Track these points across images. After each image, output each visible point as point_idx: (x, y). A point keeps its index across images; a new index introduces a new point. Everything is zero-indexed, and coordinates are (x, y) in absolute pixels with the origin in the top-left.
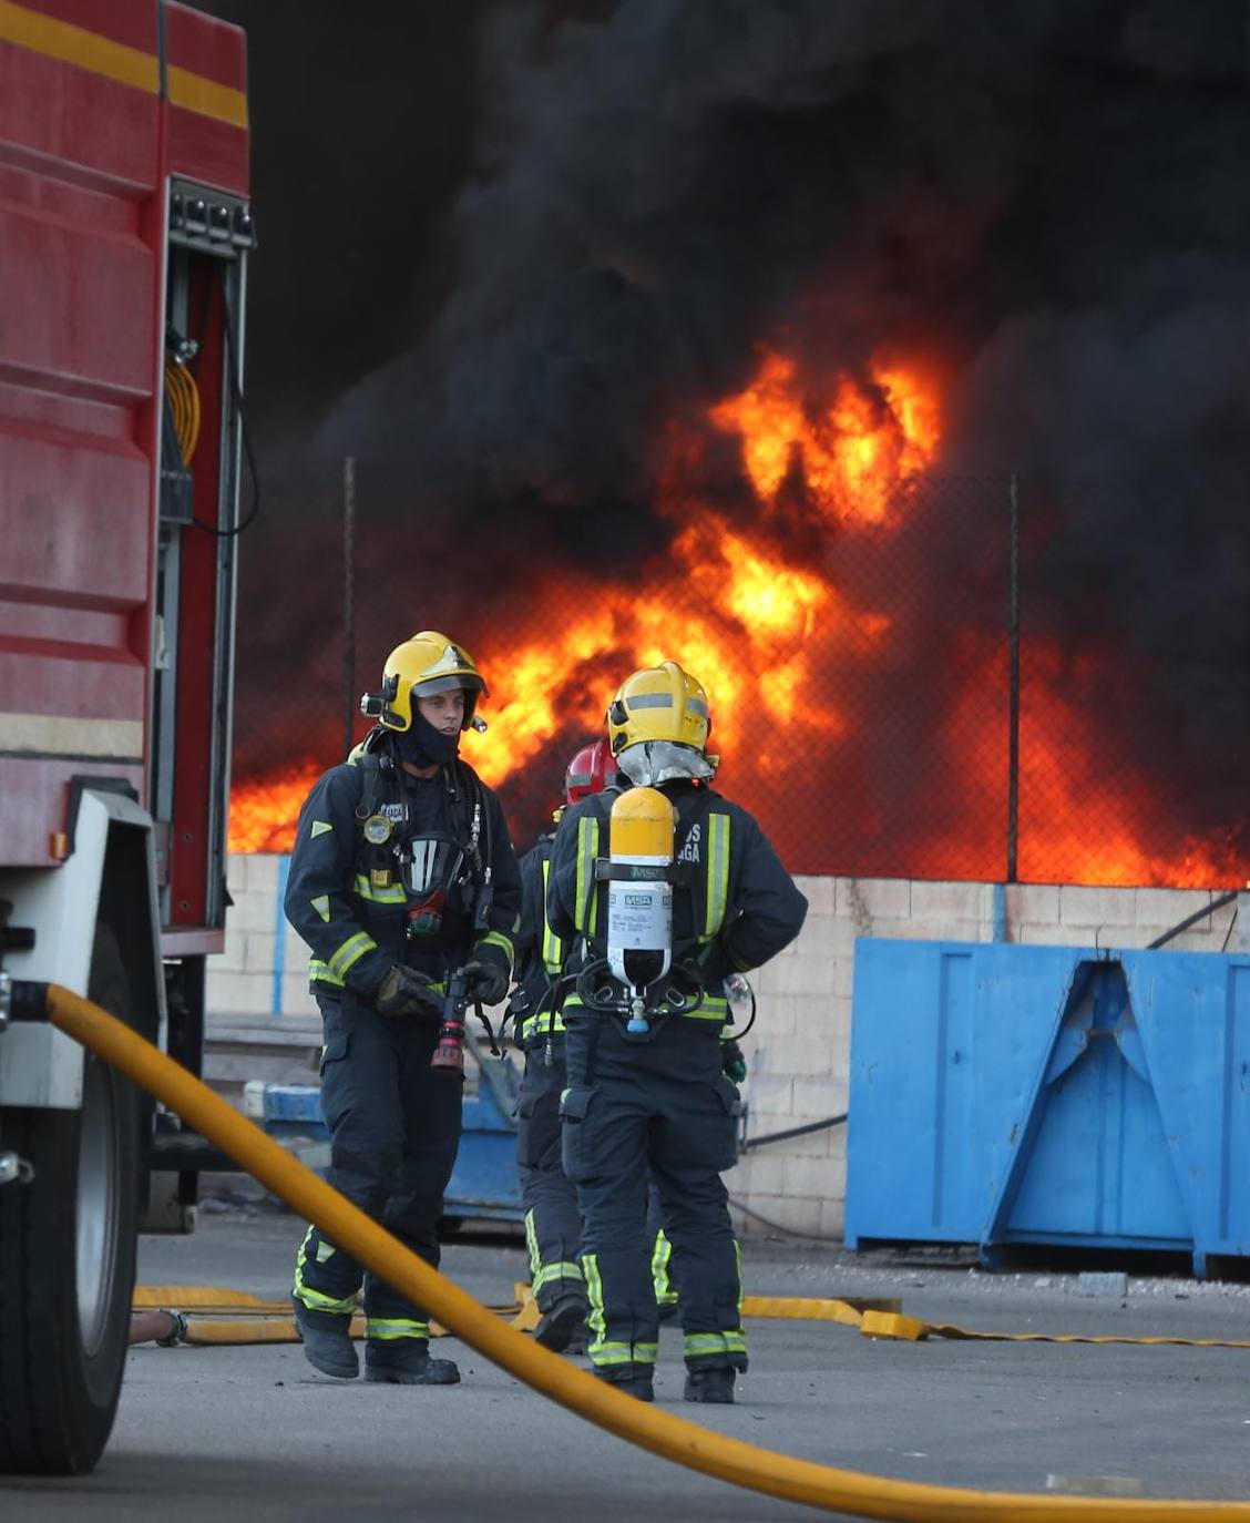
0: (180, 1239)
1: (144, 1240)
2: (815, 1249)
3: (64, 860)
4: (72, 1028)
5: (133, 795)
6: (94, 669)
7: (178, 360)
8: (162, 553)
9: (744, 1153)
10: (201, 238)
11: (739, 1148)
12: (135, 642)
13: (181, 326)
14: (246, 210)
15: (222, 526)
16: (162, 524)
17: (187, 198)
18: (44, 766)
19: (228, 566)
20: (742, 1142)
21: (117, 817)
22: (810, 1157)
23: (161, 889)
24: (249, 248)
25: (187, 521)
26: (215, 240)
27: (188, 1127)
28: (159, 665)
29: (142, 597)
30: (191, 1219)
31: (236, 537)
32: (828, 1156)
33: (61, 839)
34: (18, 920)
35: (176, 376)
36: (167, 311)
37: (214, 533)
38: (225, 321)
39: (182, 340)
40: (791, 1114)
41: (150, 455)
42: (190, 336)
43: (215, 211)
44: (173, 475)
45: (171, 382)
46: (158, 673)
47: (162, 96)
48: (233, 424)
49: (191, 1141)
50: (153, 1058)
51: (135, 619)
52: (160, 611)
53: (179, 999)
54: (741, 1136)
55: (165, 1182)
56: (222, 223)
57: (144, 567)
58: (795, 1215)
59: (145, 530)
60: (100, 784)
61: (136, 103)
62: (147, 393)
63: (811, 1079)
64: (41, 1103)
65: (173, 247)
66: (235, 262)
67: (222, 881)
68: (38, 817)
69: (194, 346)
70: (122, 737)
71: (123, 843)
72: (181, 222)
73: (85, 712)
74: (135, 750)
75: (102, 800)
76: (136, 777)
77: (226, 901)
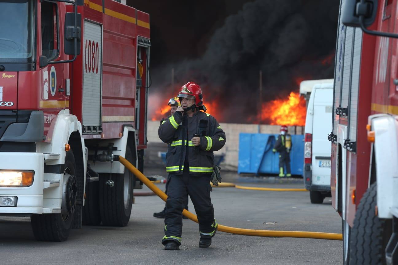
3: (122, 137)
4: (122, 162)
5: (132, 127)
6: (126, 109)
7: (140, 62)
8: (137, 91)
10: (143, 45)
12: (133, 104)
13: (140, 57)
14: (149, 40)
15: (146, 87)
16: (137, 86)
17: (140, 39)
18: (119, 123)
19: (147, 92)
21: (129, 130)
24: (150, 46)
25: (141, 86)
26: (145, 45)
28: (137, 107)
29: (134, 97)
31: (148, 88)
33: (121, 134)
34: (115, 146)
35: (139, 65)
36: (137, 55)
37: (145, 88)
38: (146, 57)
39: (140, 60)
41: (135, 77)
42: (142, 59)
43: (145, 41)
44: (139, 79)
46: (137, 109)
48: (148, 72)
51: (133, 101)
52: (137, 99)
56: (146, 42)
57: (134, 93)
59: (134, 87)
60: (127, 126)
61: (132, 25)
62: (134, 68)
64: (118, 173)
65: (138, 46)
66: (148, 48)
67: (146, 138)
68: (118, 131)
69: (142, 60)
70: (130, 118)
71: (131, 134)
72: (139, 43)
73: (125, 115)
74: (133, 120)
75: (128, 128)
76: (133, 124)
77: (147, 141)
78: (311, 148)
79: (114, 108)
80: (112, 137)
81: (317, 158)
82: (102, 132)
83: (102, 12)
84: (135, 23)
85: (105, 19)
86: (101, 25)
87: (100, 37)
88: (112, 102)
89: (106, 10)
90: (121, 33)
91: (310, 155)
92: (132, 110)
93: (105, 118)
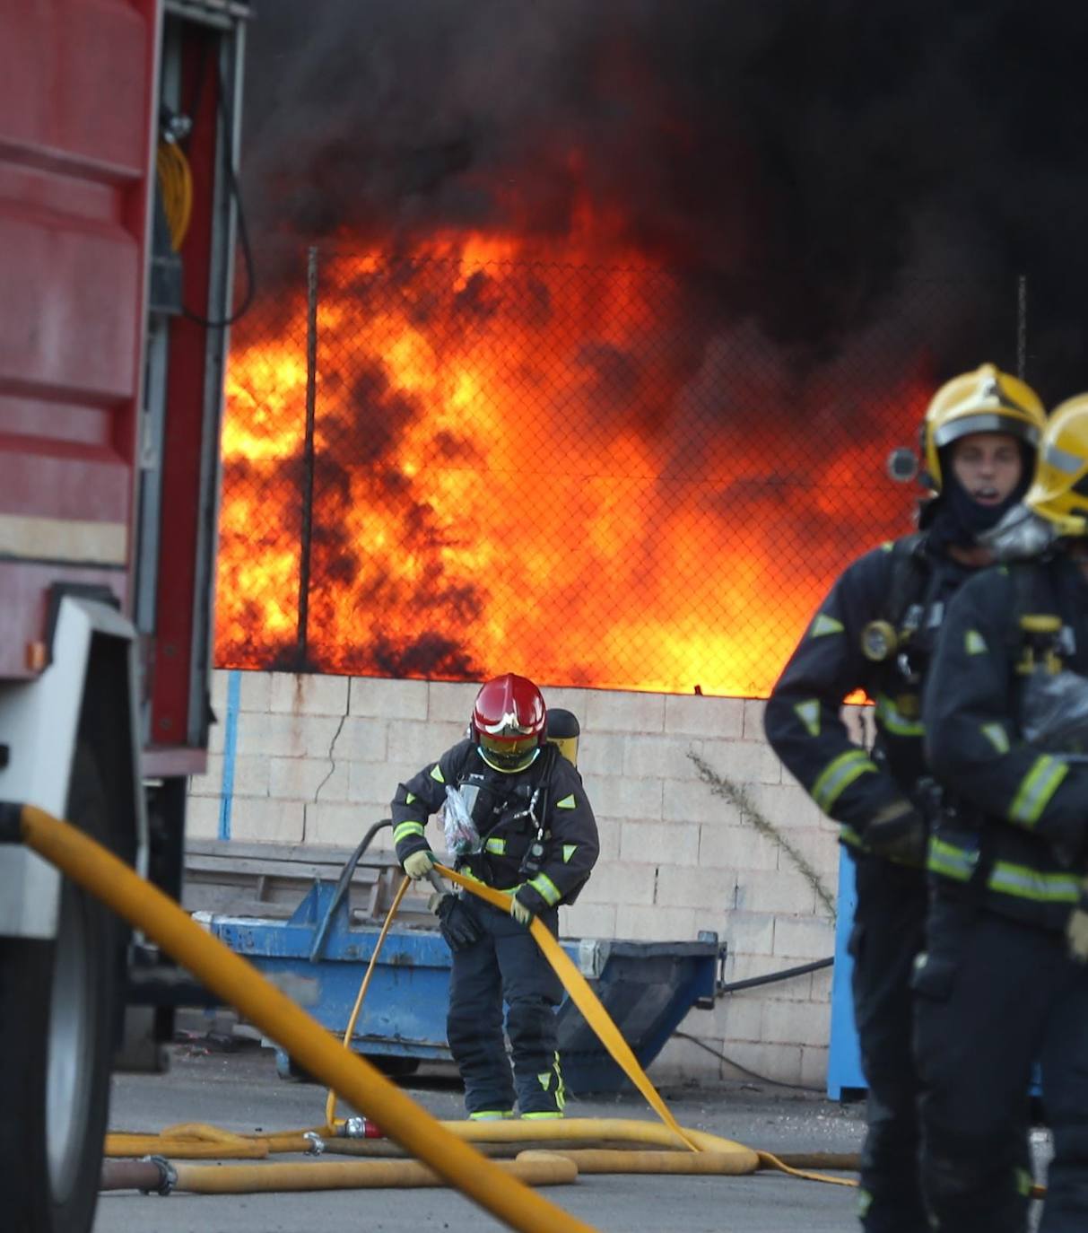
0: (155, 1081)
1: (119, 1080)
2: (797, 1099)
3: (42, 671)
4: (48, 852)
5: (115, 603)
6: (77, 468)
7: (169, 137)
8: (150, 344)
9: (721, 996)
10: (198, 5)
11: (716, 991)
12: (120, 441)
13: (173, 103)
15: (213, 316)
16: (151, 313)
18: (22, 571)
20: (719, 984)
21: (99, 628)
22: (792, 1001)
23: (142, 705)
24: (248, 21)
25: (175, 310)
26: (211, 10)
27: (167, 958)
28: (144, 465)
29: (128, 392)
30: (167, 1059)
31: (226, 328)
32: (811, 1001)
33: (39, 650)
35: (167, 156)
36: (162, 86)
37: (205, 325)
39: (173, 116)
40: (772, 955)
41: (139, 239)
42: (184, 111)
44: (162, 261)
45: (162, 163)
46: (143, 474)
48: (226, 209)
49: (169, 975)
50: (133, 884)
51: (120, 415)
52: (146, 406)
53: (159, 823)
54: (719, 978)
55: (141, 1018)
57: (130, 359)
58: (775, 1064)
59: (132, 320)
60: (83, 592)
62: (135, 172)
63: (794, 918)
64: (14, 931)
65: (169, 18)
66: (231, 34)
67: (206, 697)
68: (17, 623)
69: (186, 122)
70: (103, 540)
71: (105, 652)
73: (66, 513)
74: (118, 556)
75: (84, 610)
76: (119, 584)
77: (209, 717)
92: (115, 476)
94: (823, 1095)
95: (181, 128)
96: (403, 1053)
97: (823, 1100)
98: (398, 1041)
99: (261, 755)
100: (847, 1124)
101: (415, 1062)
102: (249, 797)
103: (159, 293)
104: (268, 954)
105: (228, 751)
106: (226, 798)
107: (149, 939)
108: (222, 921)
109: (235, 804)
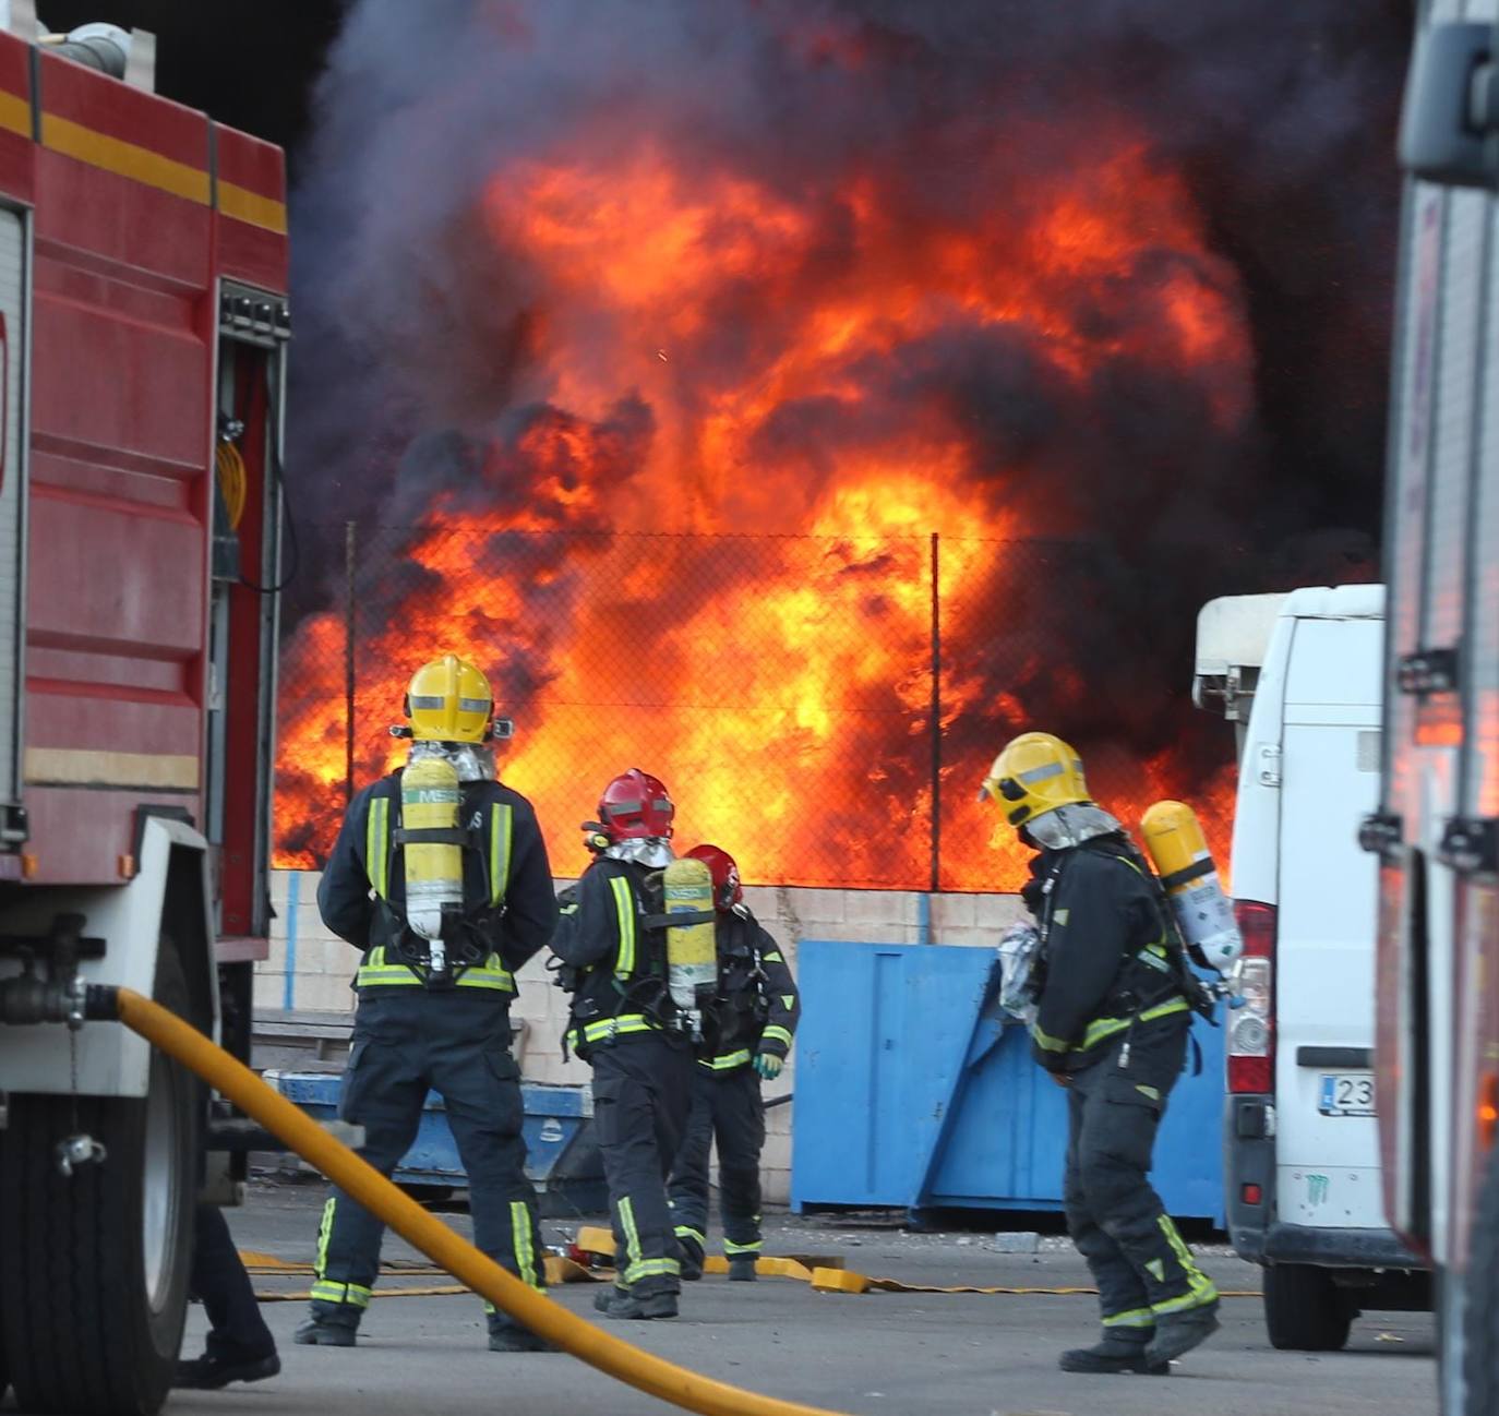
3: (131, 878)
4: (139, 1026)
5: (190, 821)
6: (157, 710)
7: (227, 438)
8: (214, 608)
10: (247, 329)
12: (191, 686)
13: (229, 411)
14: (285, 306)
15: (266, 585)
16: (214, 582)
17: (235, 297)
18: (113, 796)
19: (270, 619)
21: (176, 840)
23: (215, 903)
24: (288, 339)
25: (235, 580)
26: (259, 333)
27: (239, 1112)
28: (212, 706)
29: (197, 646)
30: (241, 1194)
31: (278, 594)
32: (775, 1133)
33: (128, 860)
34: (91, 931)
35: (225, 452)
36: (219, 395)
37: (259, 590)
38: (266, 404)
39: (229, 421)
41: (202, 519)
42: (238, 416)
43: (259, 307)
44: (222, 539)
45: (221, 458)
46: (211, 713)
47: (213, 207)
48: (274, 495)
49: (241, 1125)
50: (209, 1050)
51: (190, 666)
52: (212, 659)
53: (231, 1000)
55: (220, 1160)
56: (264, 317)
57: (198, 620)
59: (198, 588)
60: (164, 812)
61: (190, 212)
62: (202, 468)
64: (112, 1092)
65: (223, 339)
66: (276, 352)
67: (267, 896)
68: (114, 839)
69: (240, 425)
70: (178, 770)
71: (183, 861)
72: (229, 317)
73: (150, 748)
74: (192, 781)
75: (165, 826)
76: (192, 805)
77: (270, 913)
78: (1267, 998)
79: (90, 704)
80: (76, 873)
81: (1310, 1058)
82: (27, 839)
83: (26, 132)
84: (207, 201)
85: (45, 176)
86: (20, 213)
87: (16, 279)
88: (76, 665)
89: (49, 121)
90: (131, 261)
91: (1263, 1038)
92: (187, 716)
93: (43, 763)
94: (786, 1209)
95: (235, 430)
96: (440, 1183)
97: (787, 1213)
98: (436, 1173)
99: (317, 940)
100: (807, 1233)
101: (450, 1190)
102: (309, 974)
103: (221, 565)
104: (327, 1103)
105: (290, 937)
106: (289, 975)
107: (222, 1096)
108: (289, 1076)
109: (297, 980)
